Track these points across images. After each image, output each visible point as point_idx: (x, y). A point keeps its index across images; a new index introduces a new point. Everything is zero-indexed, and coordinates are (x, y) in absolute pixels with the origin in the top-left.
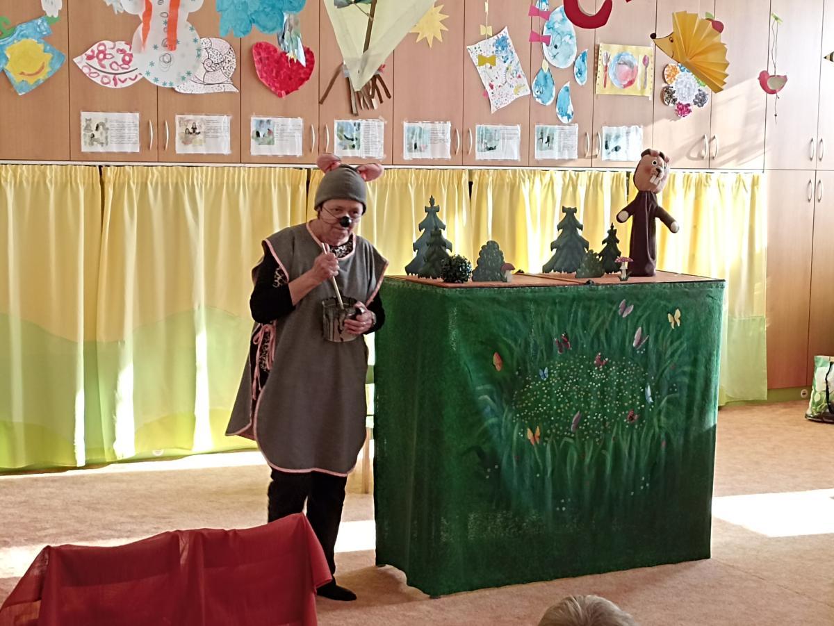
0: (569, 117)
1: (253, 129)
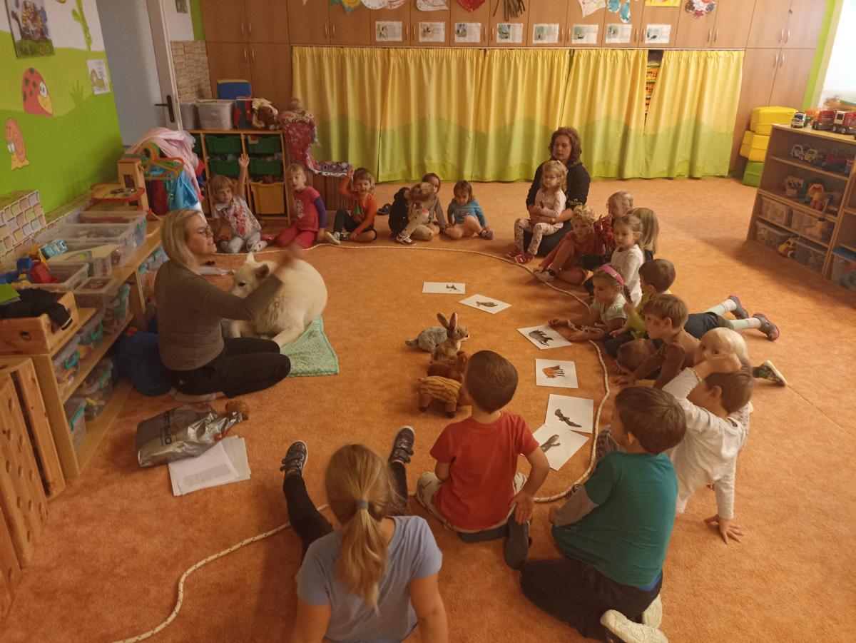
0: (627, 19)
1: (456, 29)
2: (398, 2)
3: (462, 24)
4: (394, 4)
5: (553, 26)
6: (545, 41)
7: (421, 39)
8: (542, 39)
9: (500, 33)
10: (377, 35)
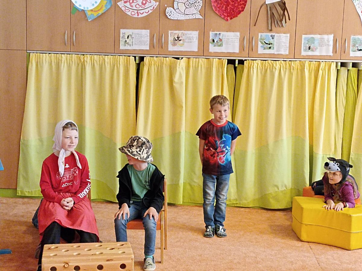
1: (211, 38)
2: (147, 10)
3: (218, 33)
4: (141, 12)
5: (325, 37)
6: (317, 53)
7: (171, 48)
8: (313, 51)
9: (262, 43)
10: (122, 43)
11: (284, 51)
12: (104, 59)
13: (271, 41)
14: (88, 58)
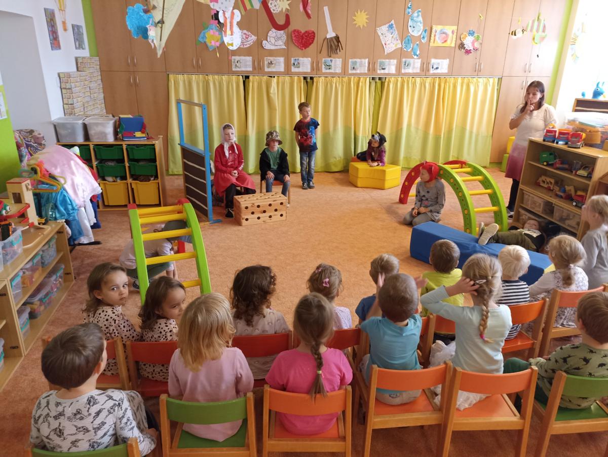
0: (417, 56)
1: (292, 62)
2: (249, 43)
3: (297, 58)
4: (246, 43)
5: (363, 60)
6: (358, 71)
7: (266, 70)
8: (356, 70)
9: (325, 65)
10: (233, 66)
11: (339, 70)
12: (222, 78)
13: (330, 64)
14: (210, 77)
